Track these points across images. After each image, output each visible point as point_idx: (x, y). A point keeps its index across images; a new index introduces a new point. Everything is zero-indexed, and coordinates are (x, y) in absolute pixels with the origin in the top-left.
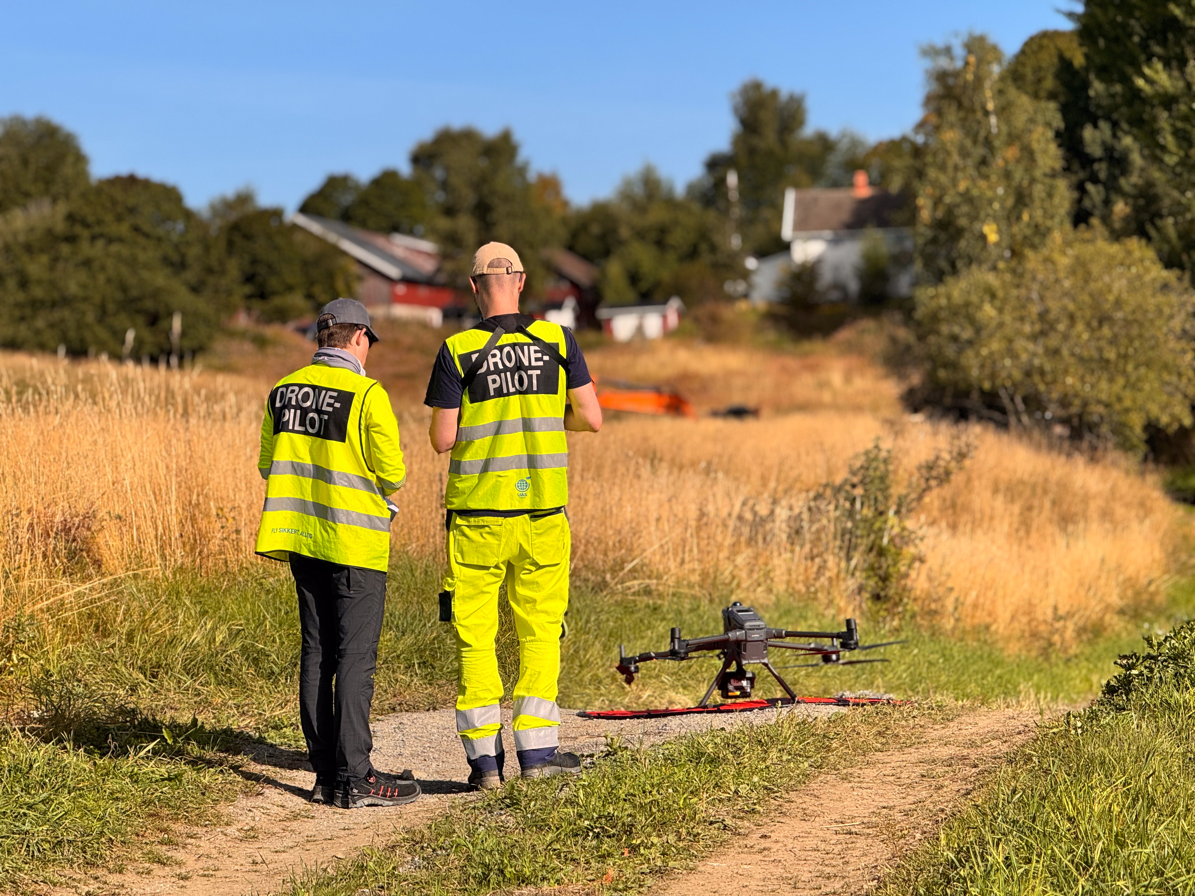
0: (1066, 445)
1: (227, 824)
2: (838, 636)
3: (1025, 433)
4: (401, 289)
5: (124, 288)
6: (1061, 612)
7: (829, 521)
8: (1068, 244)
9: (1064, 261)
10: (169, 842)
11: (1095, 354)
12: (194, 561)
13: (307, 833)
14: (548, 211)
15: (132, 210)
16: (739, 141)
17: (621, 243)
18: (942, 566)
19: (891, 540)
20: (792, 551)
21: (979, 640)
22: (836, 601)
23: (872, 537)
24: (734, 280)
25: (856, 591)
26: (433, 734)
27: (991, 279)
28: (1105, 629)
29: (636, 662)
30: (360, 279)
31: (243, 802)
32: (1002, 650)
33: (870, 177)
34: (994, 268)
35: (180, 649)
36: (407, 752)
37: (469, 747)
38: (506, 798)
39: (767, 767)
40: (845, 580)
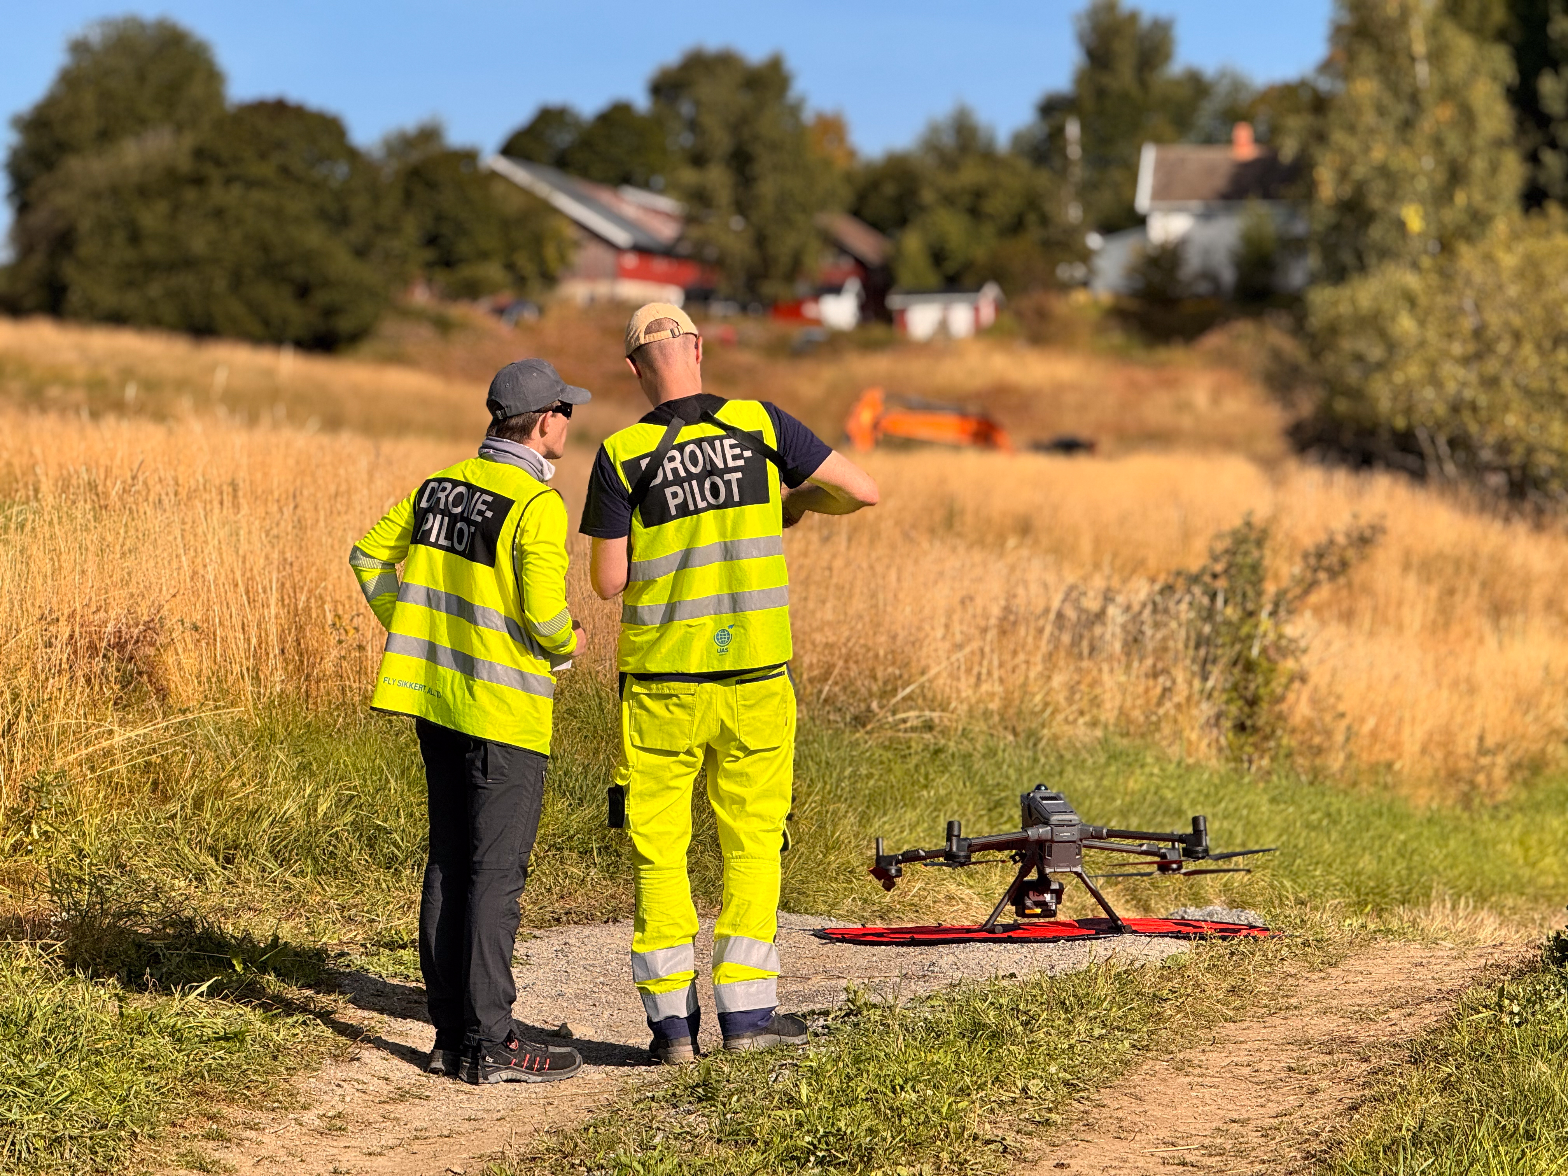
0: (1503, 505)
1: (304, 1108)
2: (1181, 839)
3: (1447, 487)
4: (631, 261)
5: (265, 248)
6: (1490, 741)
7: (1180, 625)
8: (1515, 236)
9: (1509, 260)
10: (219, 1136)
11: (1546, 385)
12: (298, 688)
13: (418, 1124)
14: (827, 163)
15: (280, 145)
16: (1082, 79)
17: (922, 209)
18: (1330, 685)
19: (1264, 651)
20: (1128, 666)
21: (1376, 783)
22: (1186, 733)
23: (1238, 647)
24: (1070, 263)
25: (1212, 721)
26: (609, 962)
27: (1412, 281)
28: (1547, 765)
29: (899, 862)
30: (577, 245)
31: (331, 1071)
32: (1407, 799)
33: (1255, 132)
34: (1415, 266)
35: (265, 824)
36: (569, 991)
37: (650, 1003)
38: (698, 1085)
39: (1071, 1047)
40: (1198, 703)
